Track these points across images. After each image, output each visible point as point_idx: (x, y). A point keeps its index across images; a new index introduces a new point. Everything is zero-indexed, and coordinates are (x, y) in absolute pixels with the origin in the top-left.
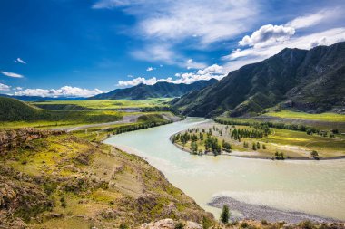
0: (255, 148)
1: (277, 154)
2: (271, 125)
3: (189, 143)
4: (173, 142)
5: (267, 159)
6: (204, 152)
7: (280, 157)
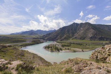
0: (68, 49)
1: (74, 51)
2: (71, 43)
3: (50, 48)
4: (45, 48)
5: (72, 52)
6: (55, 51)
7: (75, 51)
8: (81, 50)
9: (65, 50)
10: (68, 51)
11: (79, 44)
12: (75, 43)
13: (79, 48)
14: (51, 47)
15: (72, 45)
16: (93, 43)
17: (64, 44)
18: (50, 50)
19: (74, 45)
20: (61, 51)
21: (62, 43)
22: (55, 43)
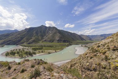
0: (42, 52)
2: (42, 46)
5: (47, 54)
6: (26, 57)
7: (49, 53)
8: (54, 51)
9: (38, 53)
10: (42, 54)
11: (50, 46)
12: (46, 45)
13: (52, 50)
14: (18, 53)
15: (44, 47)
16: (60, 45)
17: (35, 47)
19: (46, 47)
20: (34, 55)
21: (31, 46)
22: (20, 47)
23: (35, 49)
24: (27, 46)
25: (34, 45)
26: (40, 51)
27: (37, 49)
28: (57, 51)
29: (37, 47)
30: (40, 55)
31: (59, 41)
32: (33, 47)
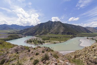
0: (49, 42)
2: (49, 37)
3: (32, 42)
6: (39, 44)
7: (55, 43)
8: (59, 42)
9: (46, 43)
10: (49, 43)
11: (55, 38)
12: (52, 37)
13: (57, 40)
15: (50, 38)
16: (64, 37)
17: (44, 38)
18: (33, 44)
19: (52, 38)
20: (43, 44)
21: (41, 37)
22: (35, 37)
23: (44, 39)
24: (39, 37)
25: (43, 36)
26: (48, 41)
27: (46, 39)
28: (61, 42)
29: (46, 38)
30: (48, 44)
31: (63, 33)
32: (43, 38)
